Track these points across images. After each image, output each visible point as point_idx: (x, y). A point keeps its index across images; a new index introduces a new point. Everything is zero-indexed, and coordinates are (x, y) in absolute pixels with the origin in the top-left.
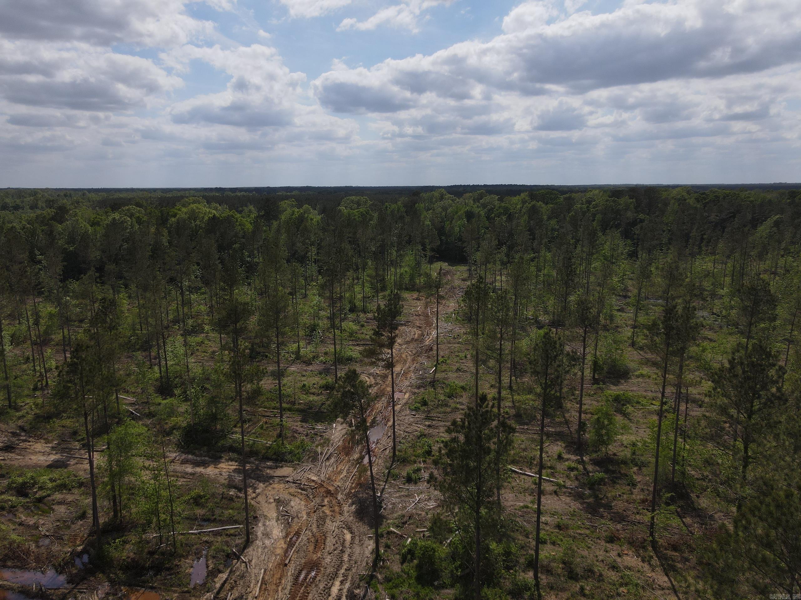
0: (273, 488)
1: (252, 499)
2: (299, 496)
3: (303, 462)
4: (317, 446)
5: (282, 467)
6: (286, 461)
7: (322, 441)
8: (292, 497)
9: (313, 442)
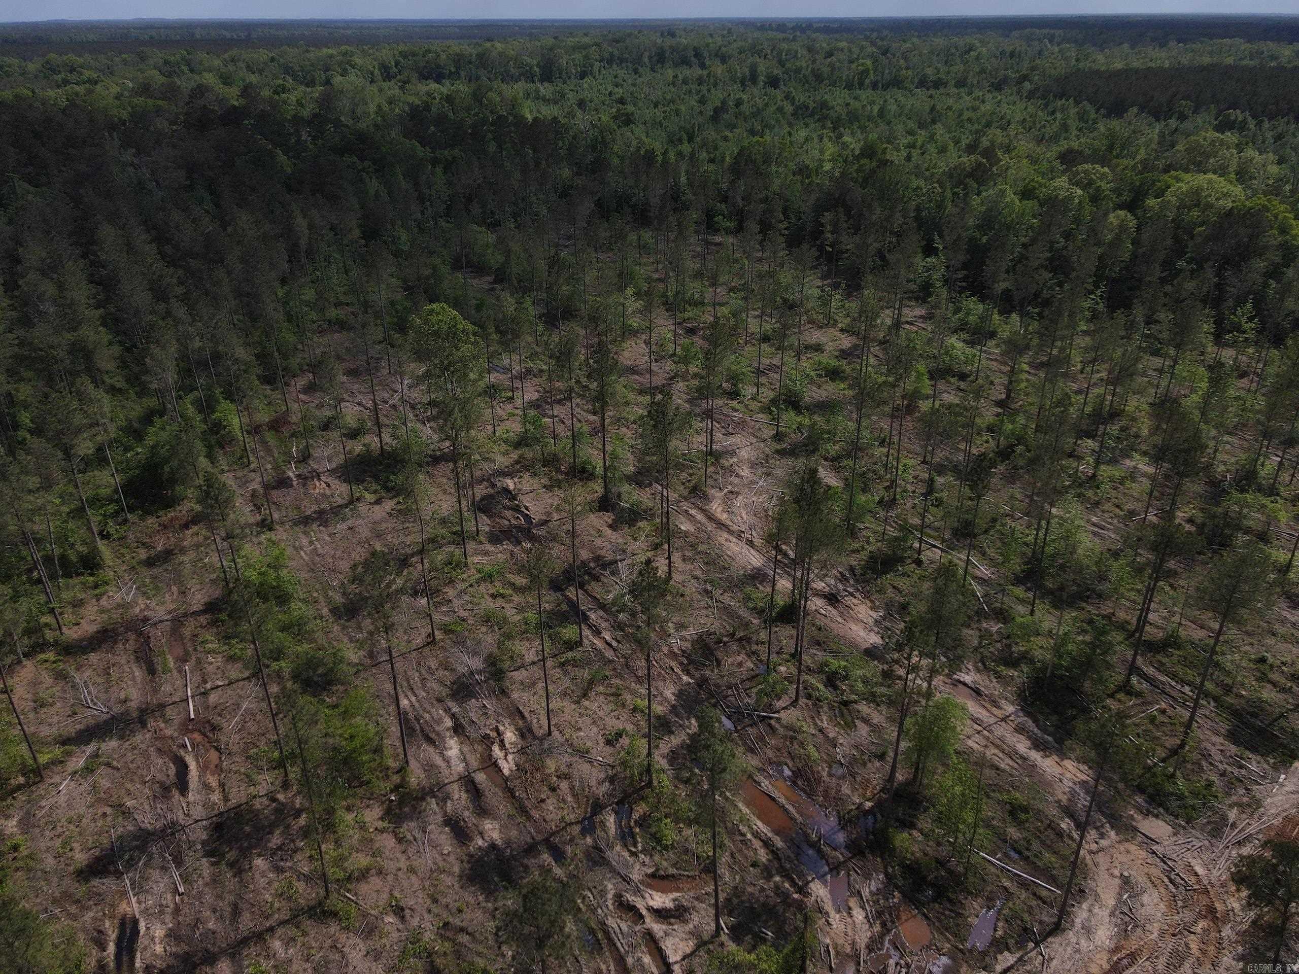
0: (1128, 852)
2: (1163, 891)
3: (1193, 827)
4: (1231, 806)
5: (1157, 816)
6: (1167, 810)
7: (1245, 799)
8: (1149, 884)
9: (1228, 794)
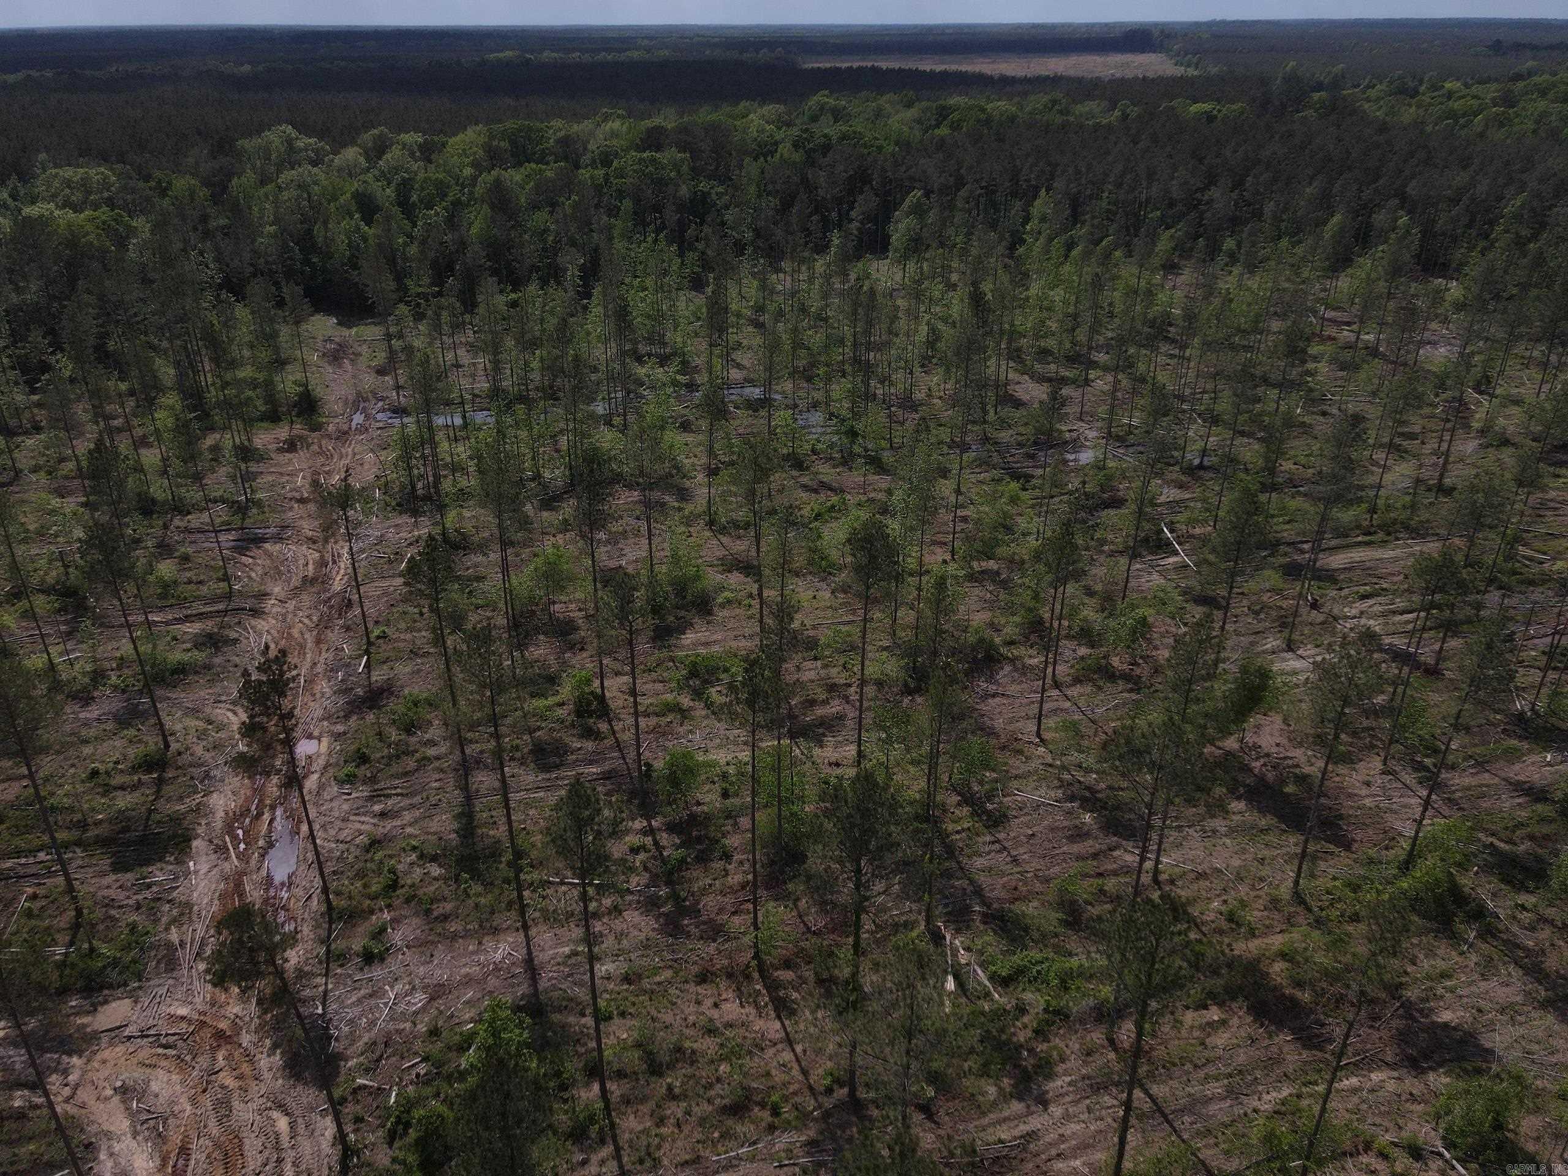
0: (104, 1062)
1: (67, 1100)
2: (163, 1063)
3: (148, 980)
4: (167, 929)
5: (106, 1002)
6: (111, 987)
7: (175, 912)
8: (148, 1071)
9: (156, 921)
